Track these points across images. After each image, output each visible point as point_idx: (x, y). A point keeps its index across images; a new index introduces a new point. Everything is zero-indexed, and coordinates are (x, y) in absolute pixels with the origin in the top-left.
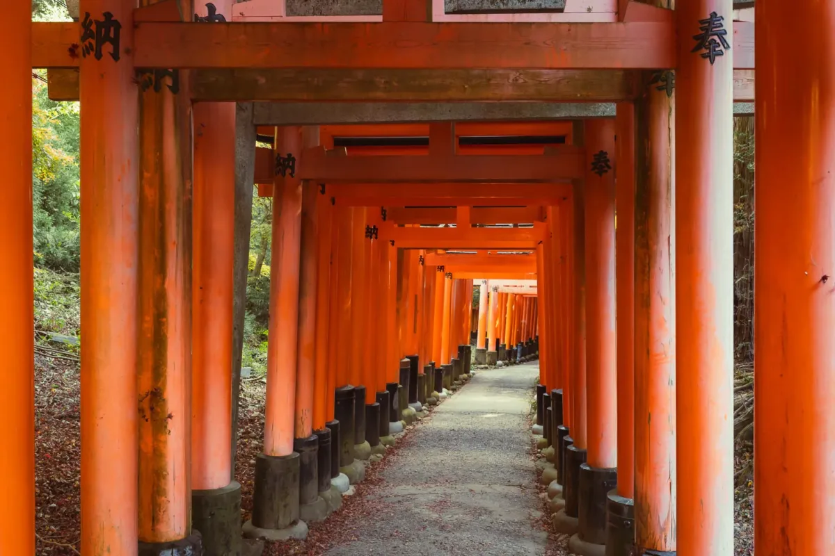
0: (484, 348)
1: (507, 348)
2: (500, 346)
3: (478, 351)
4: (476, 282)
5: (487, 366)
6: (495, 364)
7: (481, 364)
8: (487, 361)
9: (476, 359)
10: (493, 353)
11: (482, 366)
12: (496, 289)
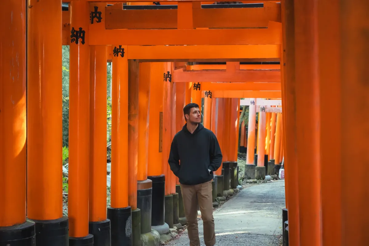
0: (253, 164)
1: (276, 163)
2: (269, 162)
3: (247, 166)
4: (243, 103)
5: (255, 180)
6: (264, 179)
7: (250, 178)
8: (256, 175)
9: (246, 174)
10: (262, 168)
11: (251, 180)
12: (263, 109)
